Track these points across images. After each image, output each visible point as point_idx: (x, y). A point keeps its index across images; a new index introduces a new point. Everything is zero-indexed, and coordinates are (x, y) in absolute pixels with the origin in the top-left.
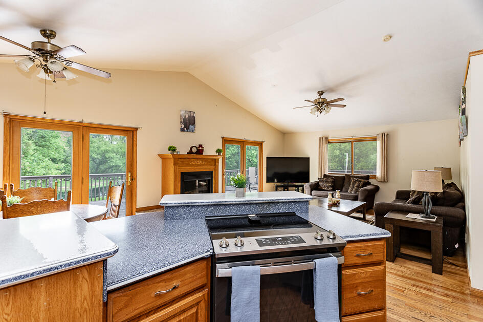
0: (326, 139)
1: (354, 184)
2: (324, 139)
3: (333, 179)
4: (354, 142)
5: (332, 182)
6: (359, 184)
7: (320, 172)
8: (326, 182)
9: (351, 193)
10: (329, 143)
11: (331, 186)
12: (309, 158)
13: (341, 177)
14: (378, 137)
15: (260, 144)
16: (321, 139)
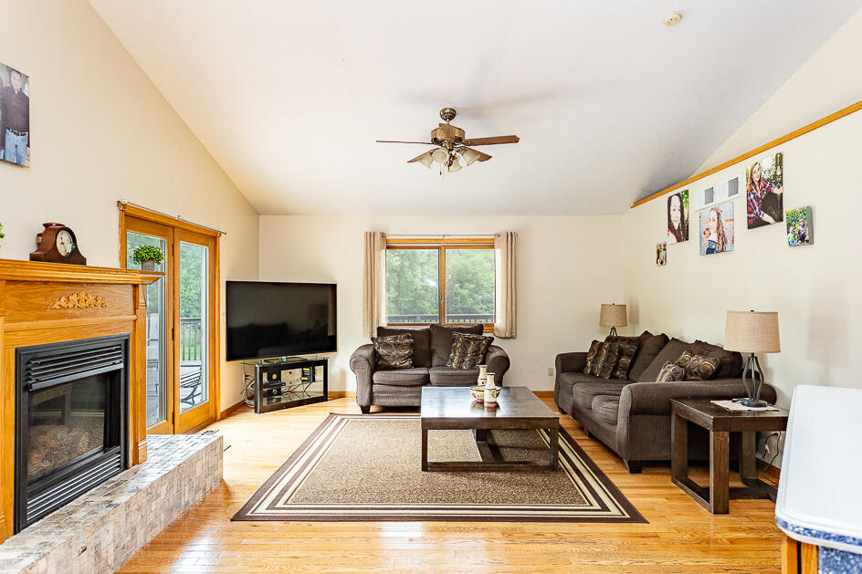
0: (383, 235)
1: (465, 348)
2: (378, 237)
3: (408, 337)
4: (446, 247)
5: (411, 345)
6: (478, 346)
7: (369, 324)
8: (397, 346)
9: (460, 368)
10: (388, 248)
11: (410, 357)
12: (334, 287)
13: (422, 331)
14: (497, 239)
15: (211, 238)
16: (371, 236)
